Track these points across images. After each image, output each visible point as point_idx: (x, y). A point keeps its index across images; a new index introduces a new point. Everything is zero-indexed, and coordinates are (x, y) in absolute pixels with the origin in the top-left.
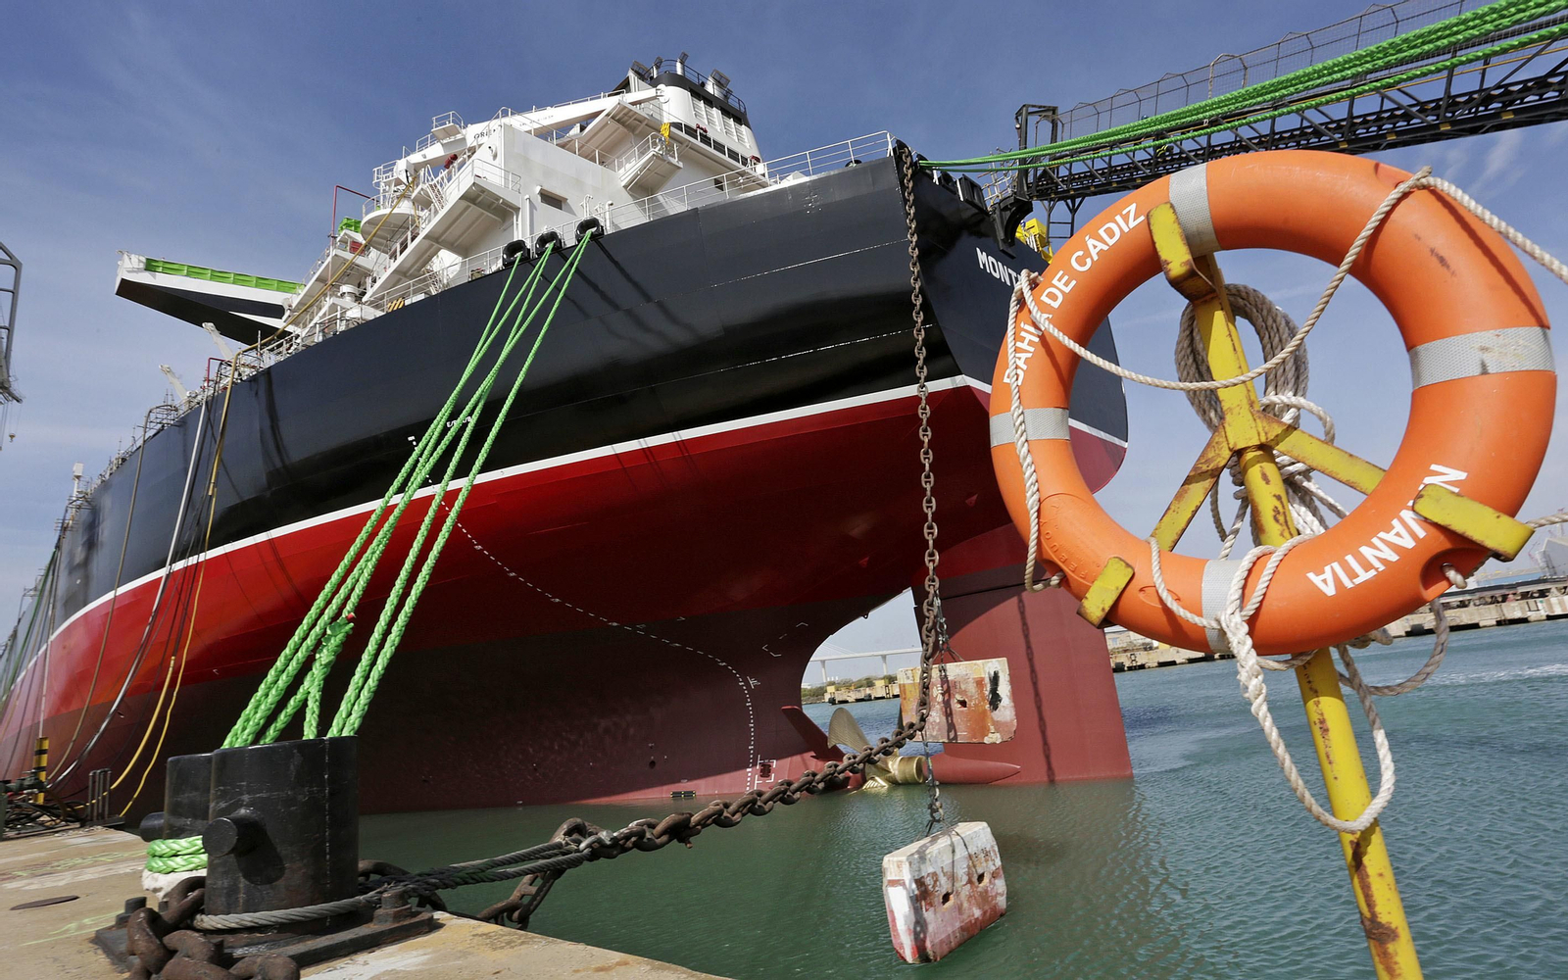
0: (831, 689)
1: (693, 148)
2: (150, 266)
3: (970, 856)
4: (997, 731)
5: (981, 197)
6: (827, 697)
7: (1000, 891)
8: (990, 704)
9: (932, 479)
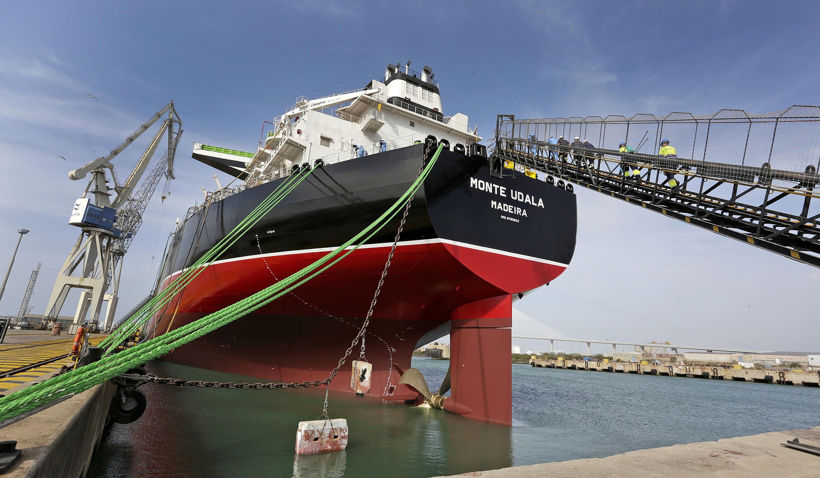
0: (533, 357)
1: (398, 110)
2: (203, 148)
3: (333, 429)
4: (360, 389)
5: (486, 153)
6: (531, 361)
7: (344, 443)
8: (360, 379)
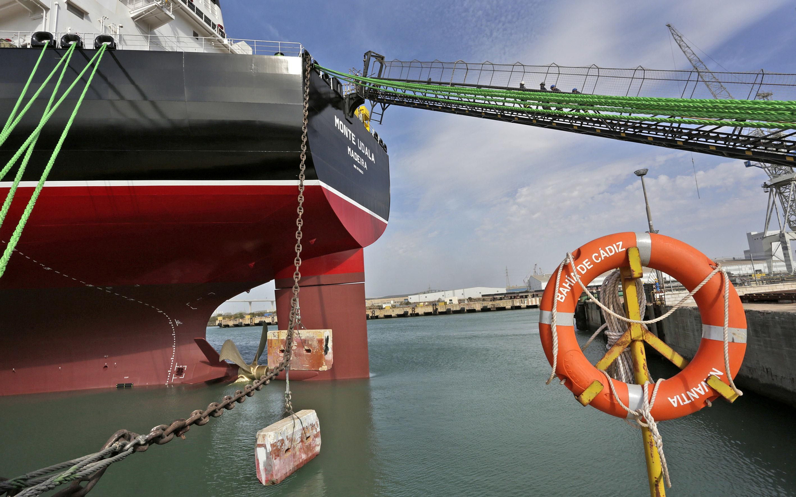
0: (220, 318)
1: (182, 8)
3: (303, 429)
4: (326, 365)
5: (341, 89)
6: (217, 323)
7: (318, 443)
9: (301, 235)
